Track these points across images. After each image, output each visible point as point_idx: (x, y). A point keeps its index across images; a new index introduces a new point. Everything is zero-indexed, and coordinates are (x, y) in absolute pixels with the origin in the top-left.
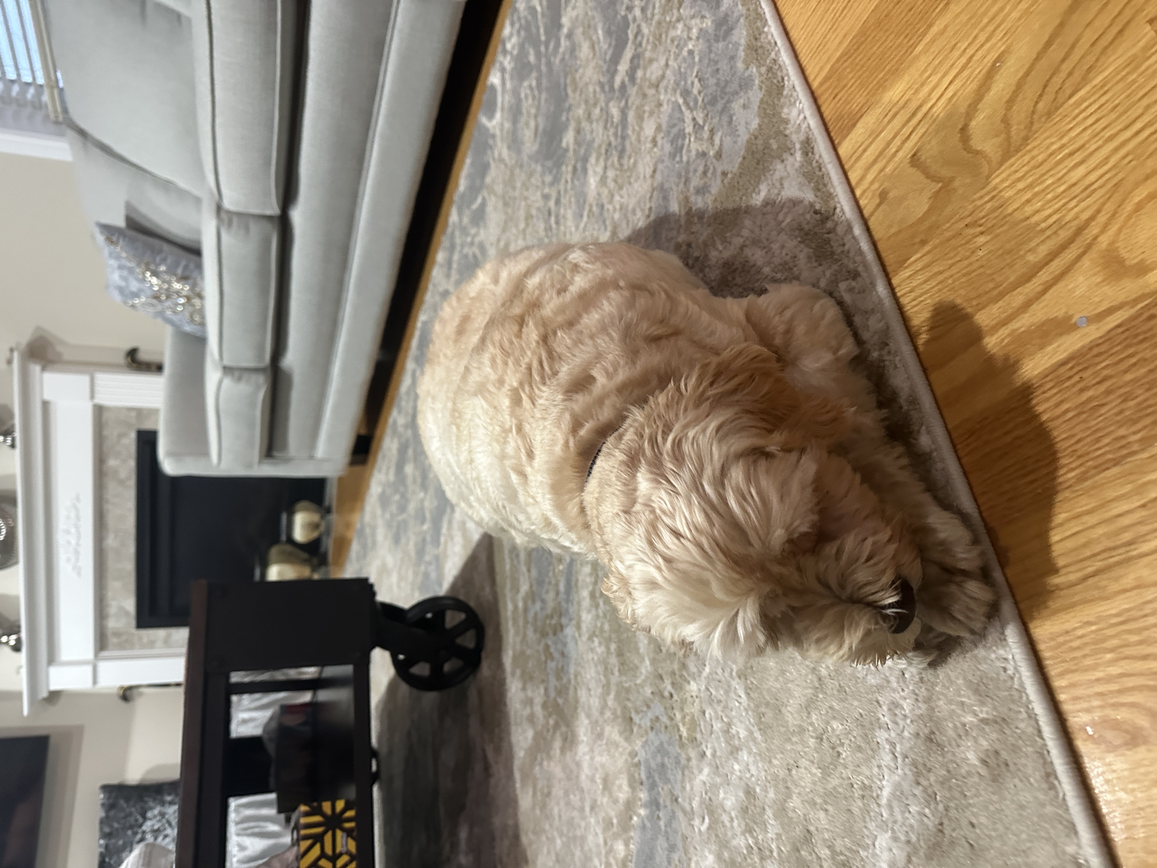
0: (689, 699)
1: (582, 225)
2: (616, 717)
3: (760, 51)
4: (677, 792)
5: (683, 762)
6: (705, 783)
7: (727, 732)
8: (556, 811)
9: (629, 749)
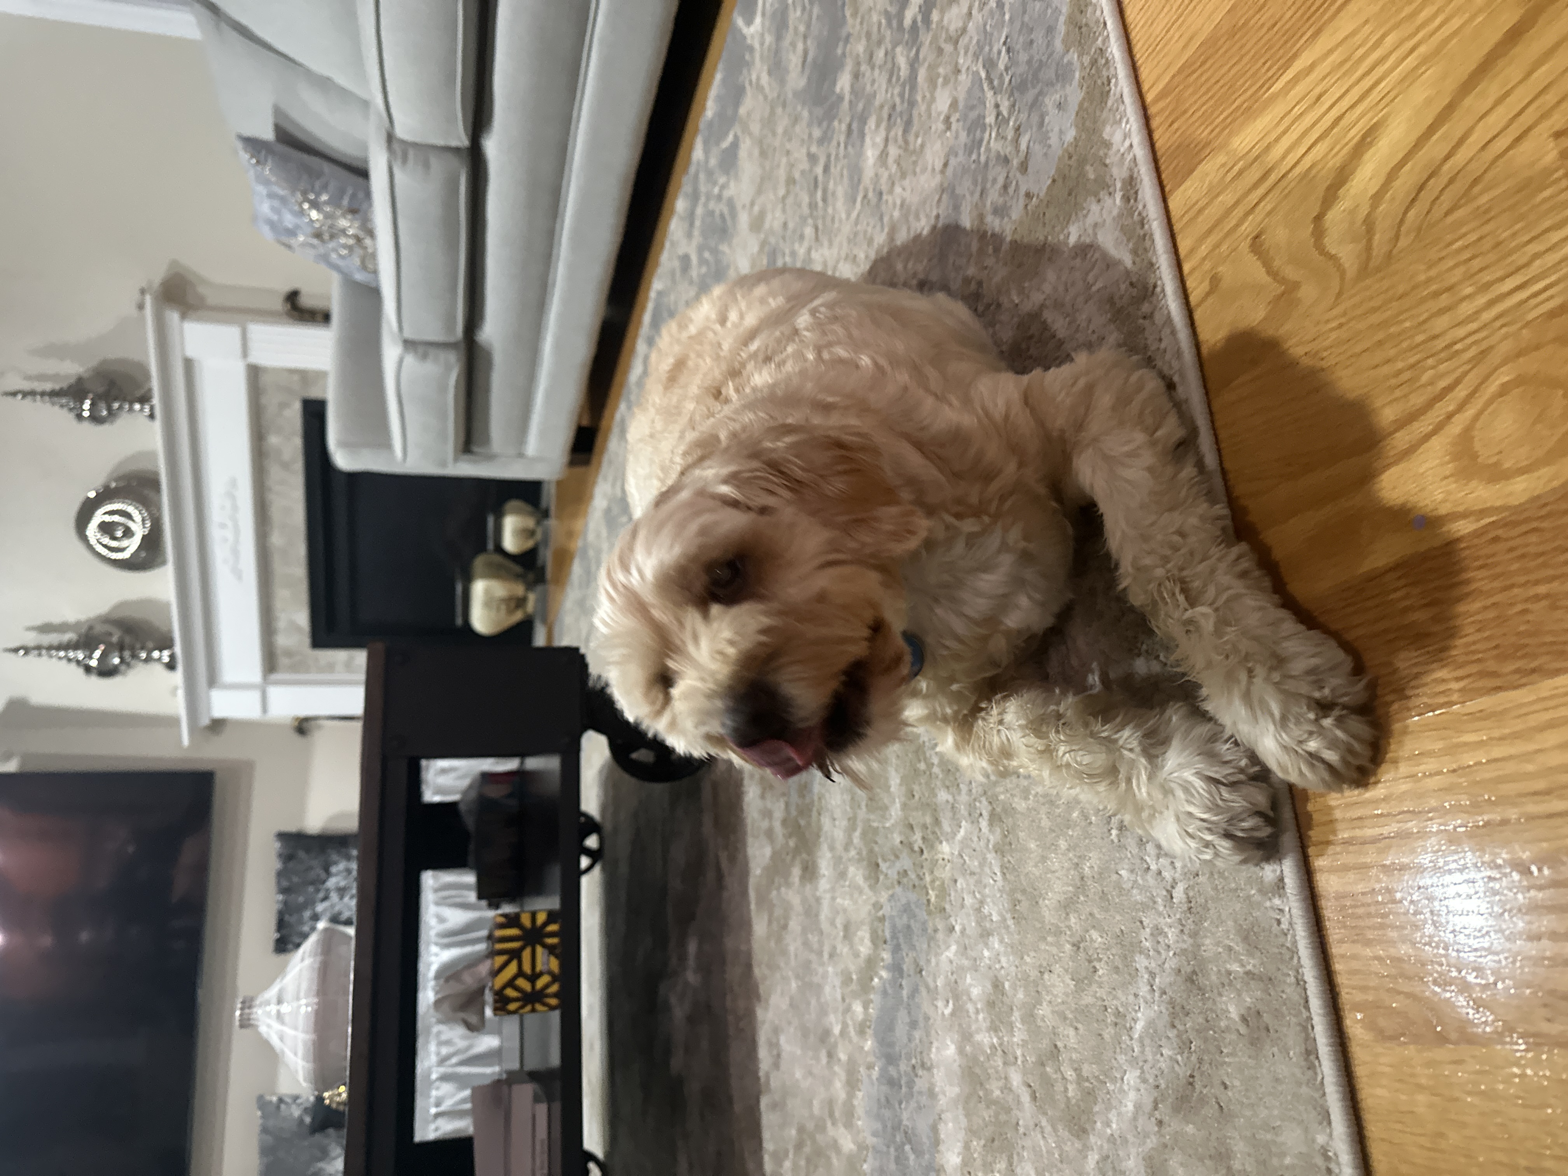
0: (940, 862)
1: (854, 215)
2: (860, 860)
3: (1084, 29)
4: (922, 963)
5: (930, 931)
6: (951, 962)
7: (979, 910)
8: (792, 949)
9: (873, 900)
